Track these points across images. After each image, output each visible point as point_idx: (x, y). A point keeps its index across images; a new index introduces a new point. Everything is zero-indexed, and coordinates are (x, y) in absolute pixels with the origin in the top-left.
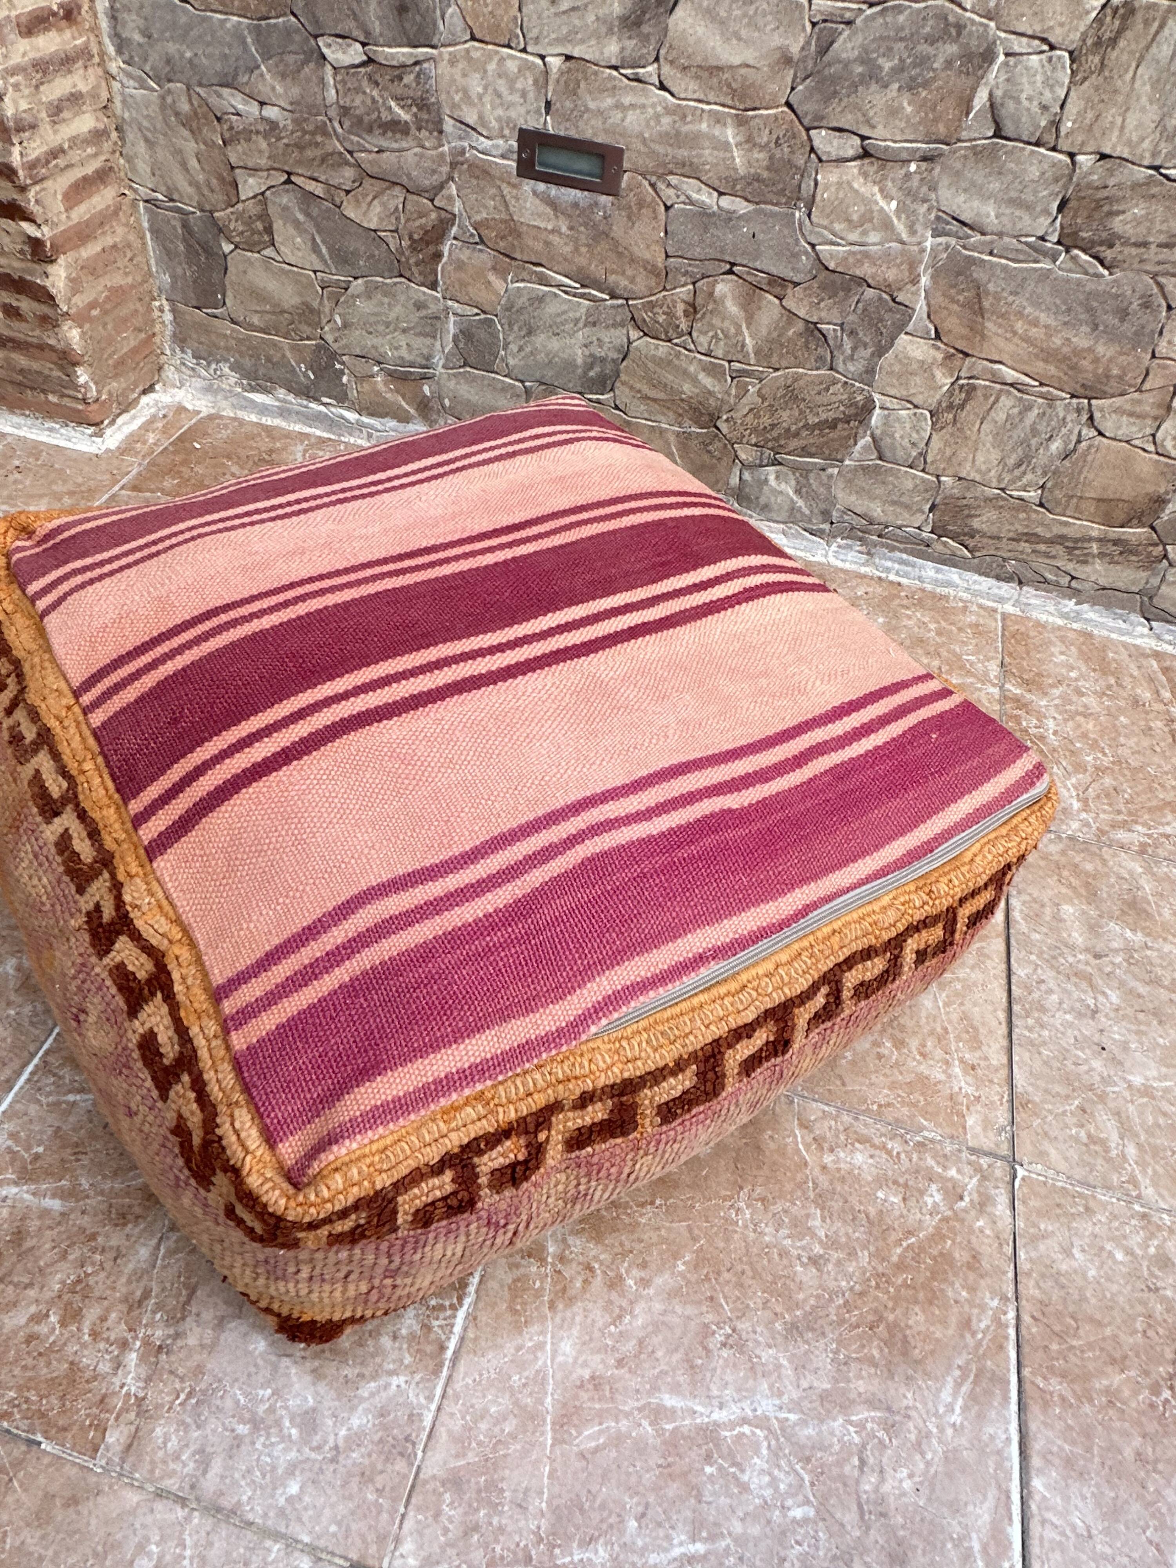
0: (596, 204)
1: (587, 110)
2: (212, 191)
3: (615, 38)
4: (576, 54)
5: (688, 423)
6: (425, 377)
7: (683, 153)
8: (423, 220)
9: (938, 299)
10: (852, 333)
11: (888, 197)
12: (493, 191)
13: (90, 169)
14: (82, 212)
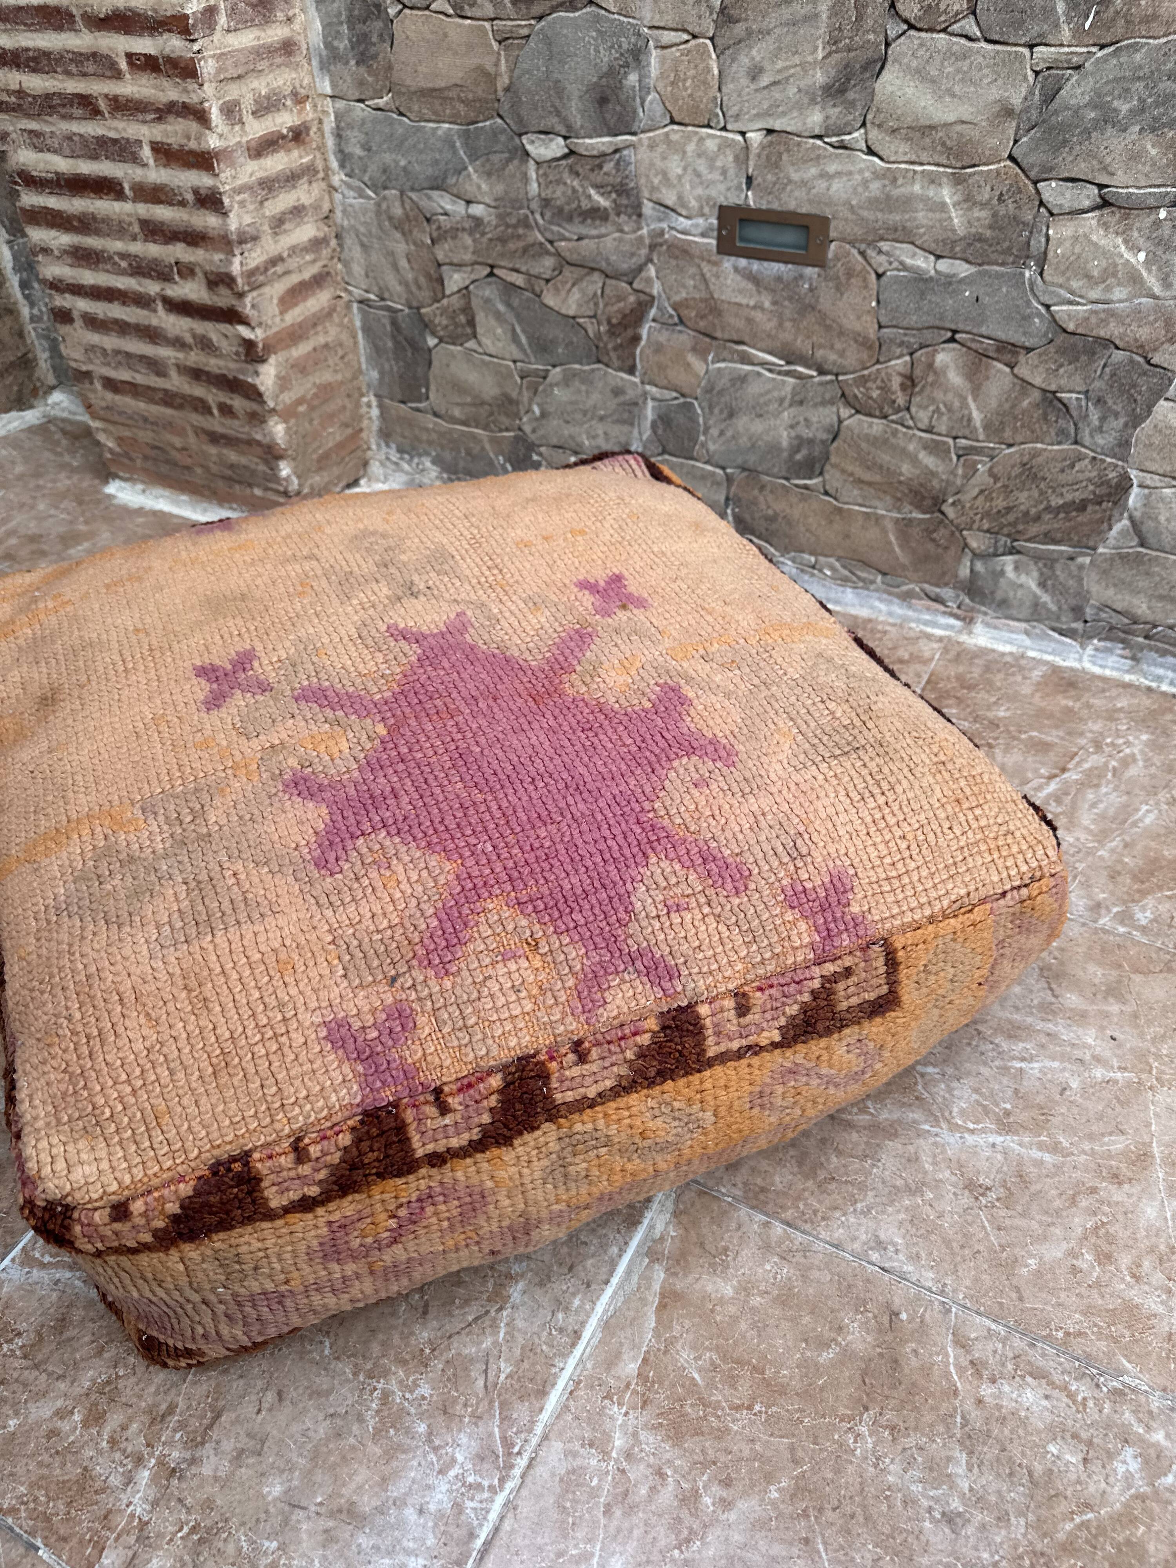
0: (801, 276)
1: (790, 181)
2: (419, 288)
3: (818, 107)
4: (777, 127)
5: (907, 508)
7: (896, 218)
8: (622, 304)
10: (1099, 401)
11: (1135, 248)
12: (692, 270)
13: (307, 275)
14: (295, 315)
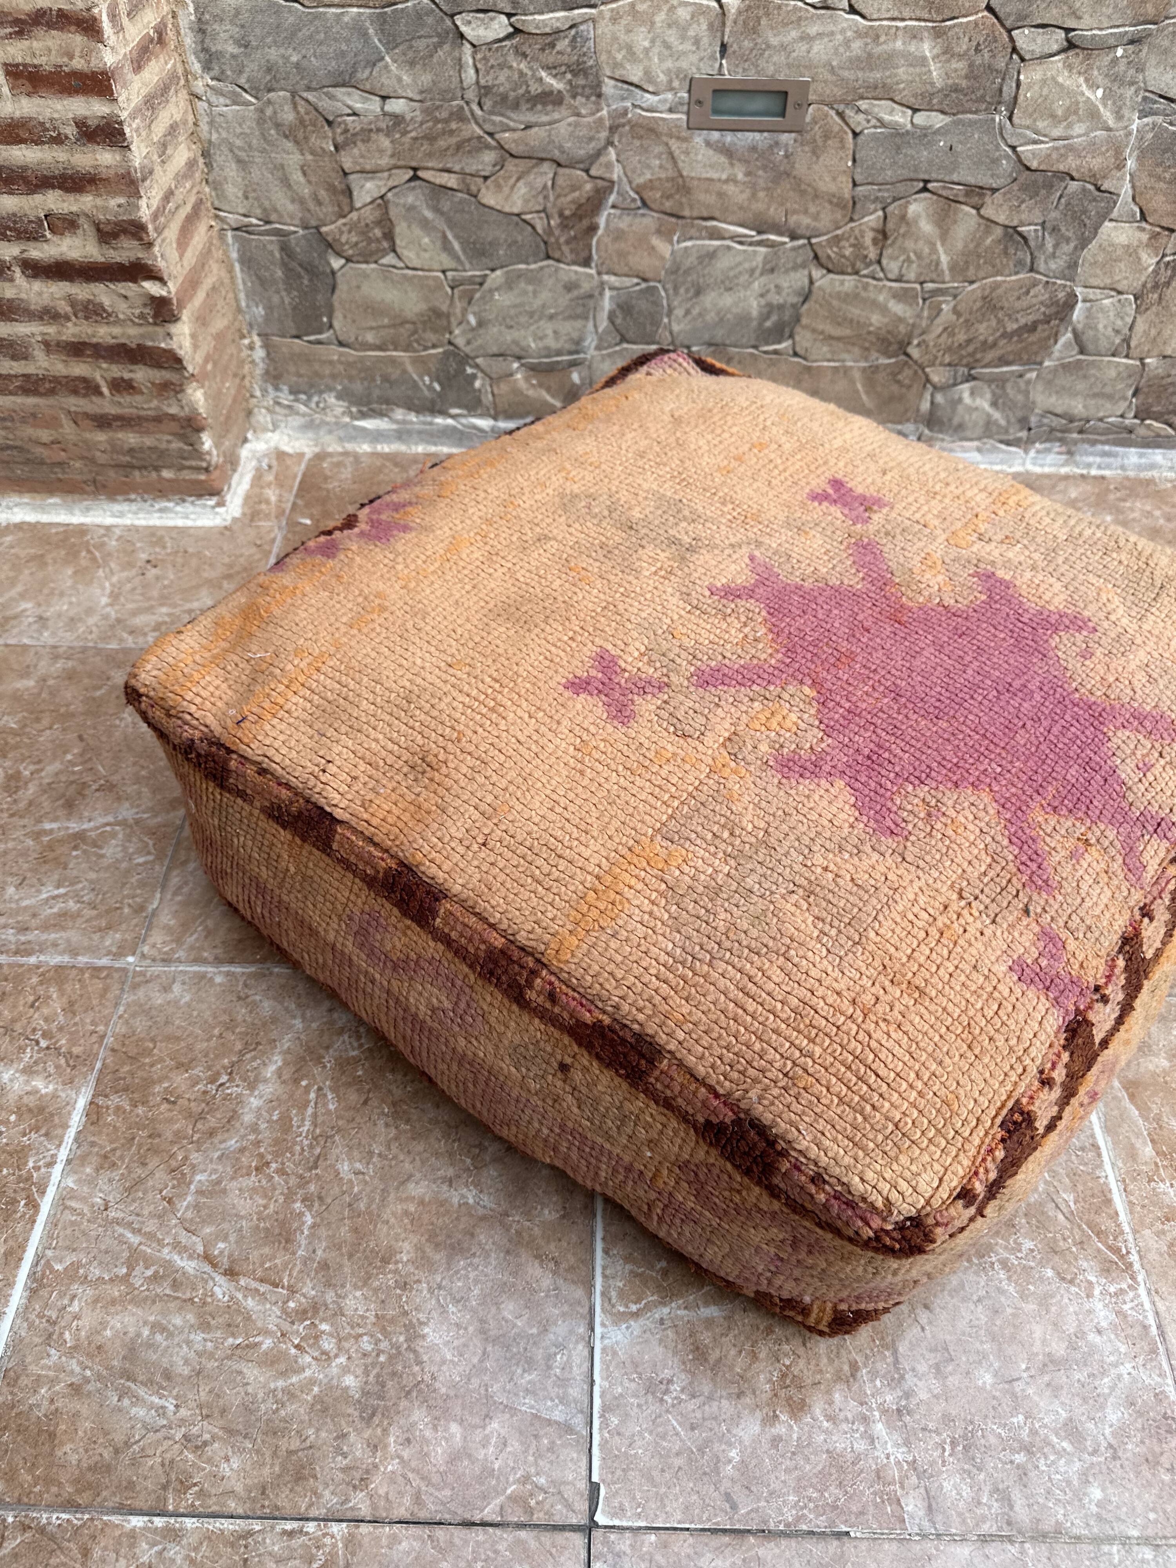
0: (777, 143)
1: (769, 46)
2: (320, 203)
5: (874, 355)
6: (574, 364)
7: (876, 75)
8: (577, 194)
9: (1144, 180)
10: (1055, 230)
11: (1093, 86)
12: (659, 149)
13: (188, 208)
14: (191, 256)
